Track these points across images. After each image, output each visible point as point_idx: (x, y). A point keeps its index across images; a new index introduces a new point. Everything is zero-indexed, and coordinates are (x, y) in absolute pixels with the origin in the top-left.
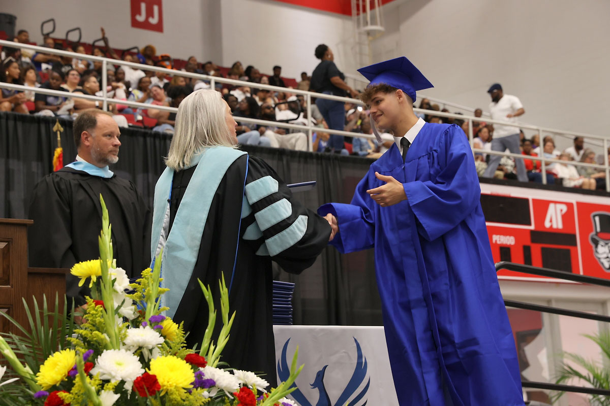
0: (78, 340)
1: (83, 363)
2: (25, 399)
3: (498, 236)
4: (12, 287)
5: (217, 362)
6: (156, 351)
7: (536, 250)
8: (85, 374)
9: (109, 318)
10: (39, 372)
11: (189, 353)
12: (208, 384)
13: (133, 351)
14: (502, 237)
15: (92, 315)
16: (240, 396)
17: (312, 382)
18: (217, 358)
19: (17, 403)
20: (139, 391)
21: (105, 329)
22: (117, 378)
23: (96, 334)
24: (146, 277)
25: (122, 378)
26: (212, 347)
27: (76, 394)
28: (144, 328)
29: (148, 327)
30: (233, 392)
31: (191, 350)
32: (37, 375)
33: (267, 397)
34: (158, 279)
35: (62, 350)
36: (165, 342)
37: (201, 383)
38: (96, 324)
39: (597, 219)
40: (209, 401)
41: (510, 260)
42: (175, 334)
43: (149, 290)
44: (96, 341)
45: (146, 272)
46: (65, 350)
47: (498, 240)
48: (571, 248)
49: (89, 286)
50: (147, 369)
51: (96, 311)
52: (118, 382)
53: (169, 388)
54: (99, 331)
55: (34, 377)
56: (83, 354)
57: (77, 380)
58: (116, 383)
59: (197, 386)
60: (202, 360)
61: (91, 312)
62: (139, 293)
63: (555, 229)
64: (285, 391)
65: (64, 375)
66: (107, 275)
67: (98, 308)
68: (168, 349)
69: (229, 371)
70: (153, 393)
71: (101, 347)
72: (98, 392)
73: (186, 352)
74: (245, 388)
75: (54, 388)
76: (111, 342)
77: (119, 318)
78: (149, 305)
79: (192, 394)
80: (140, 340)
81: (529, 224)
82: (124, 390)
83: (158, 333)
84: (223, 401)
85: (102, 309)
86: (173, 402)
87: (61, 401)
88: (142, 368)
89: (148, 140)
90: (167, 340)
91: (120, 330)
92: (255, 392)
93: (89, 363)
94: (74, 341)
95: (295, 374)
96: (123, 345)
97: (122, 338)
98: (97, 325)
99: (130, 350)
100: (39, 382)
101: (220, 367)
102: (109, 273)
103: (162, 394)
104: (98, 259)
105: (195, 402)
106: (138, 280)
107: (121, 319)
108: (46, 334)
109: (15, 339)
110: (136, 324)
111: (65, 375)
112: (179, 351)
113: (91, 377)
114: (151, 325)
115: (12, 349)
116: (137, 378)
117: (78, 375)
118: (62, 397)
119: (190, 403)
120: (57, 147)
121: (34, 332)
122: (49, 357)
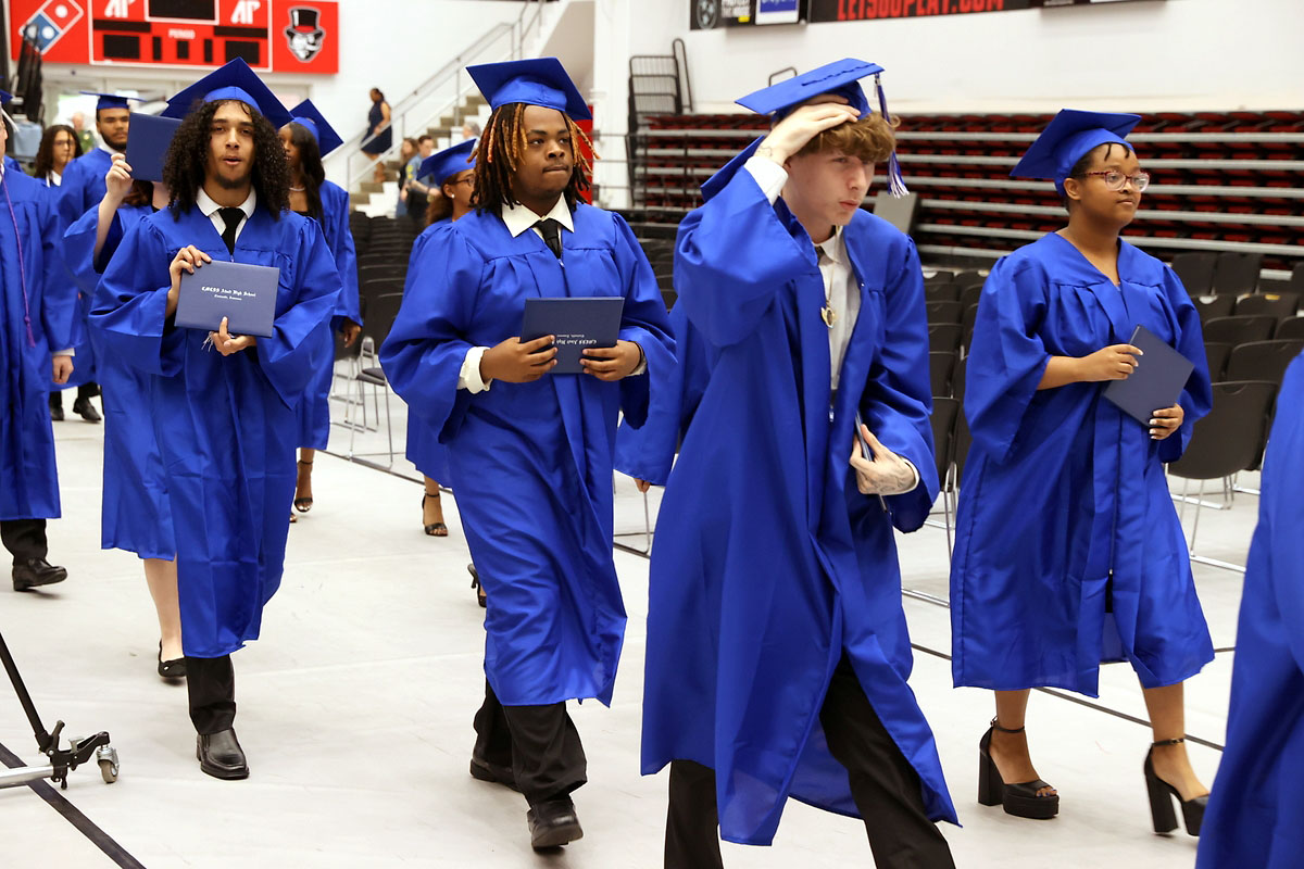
3: (176, 31)
7: (219, 45)
14: (181, 31)
39: (296, 14)
47: (175, 34)
48: (261, 42)
81: (213, 18)
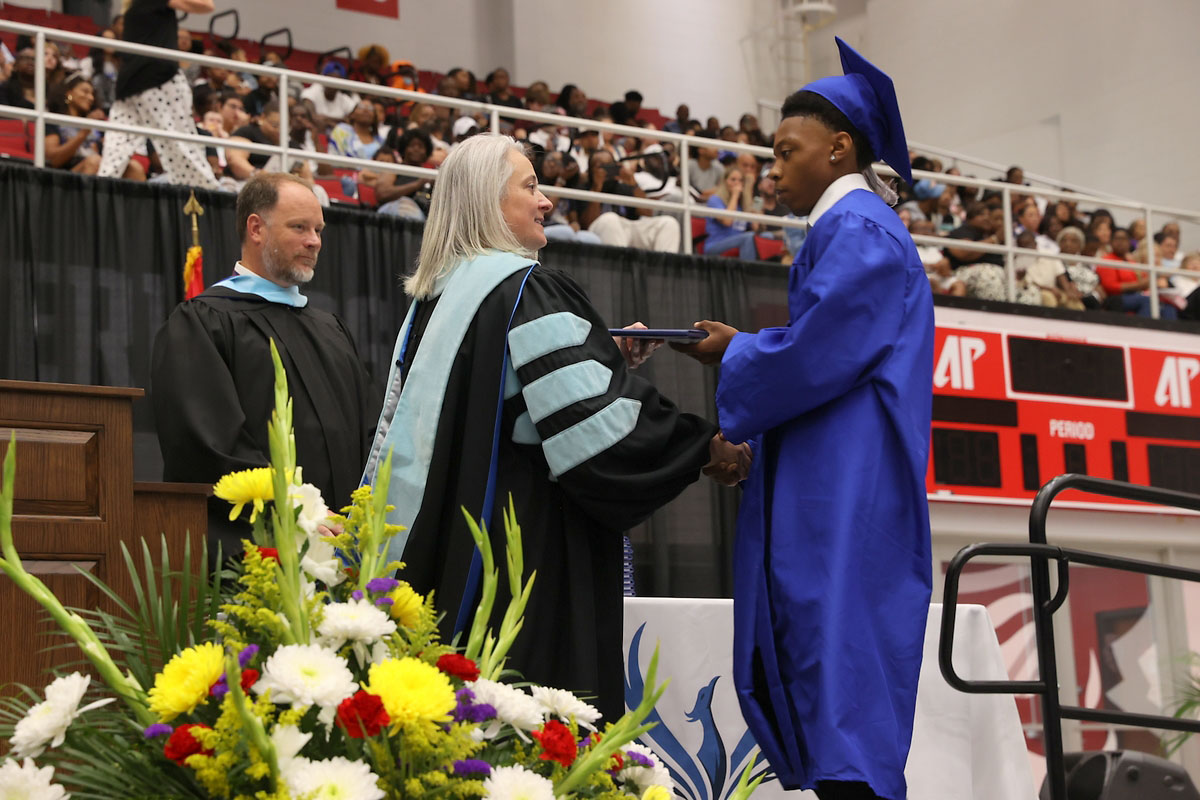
0: (228, 625)
1: (239, 670)
2: (127, 739)
3: (1061, 423)
4: (104, 520)
5: (499, 671)
6: (381, 649)
7: (1138, 452)
8: (243, 693)
9: (287, 581)
10: (154, 687)
11: (444, 652)
12: (481, 714)
13: (336, 647)
14: (1068, 424)
15: (256, 577)
16: (546, 737)
17: (690, 709)
18: (500, 662)
19: (112, 747)
20: (347, 726)
21: (281, 604)
22: (304, 701)
23: (263, 614)
24: (361, 502)
25: (314, 700)
26: (490, 642)
27: (225, 730)
28: (357, 602)
29: (364, 601)
30: (532, 730)
31: (448, 647)
32: (150, 693)
33: (599, 740)
34: (384, 507)
35: (198, 643)
36: (398, 630)
37: (469, 711)
38: (263, 594)
40: (484, 747)
41: (1084, 471)
42: (418, 614)
43: (366, 529)
44: (263, 628)
45: (361, 493)
46: (204, 644)
47: (1061, 430)
49: (249, 518)
50: (362, 683)
51: (264, 568)
52: (306, 709)
53: (407, 722)
54: (269, 608)
55: (143, 696)
56: (239, 652)
57: (227, 704)
58: (302, 710)
59: (461, 717)
60: (470, 666)
61: (254, 572)
62: (346, 534)
63: (1176, 409)
64: (633, 729)
65: (201, 693)
66: (285, 497)
67: (267, 563)
68: (404, 644)
69: (522, 688)
70: (375, 730)
71: (272, 639)
72: (268, 728)
73: (440, 650)
74: (554, 721)
75: (183, 720)
76: (293, 631)
77: (309, 582)
78: (366, 558)
79: (451, 733)
80: (350, 627)
81: (1124, 398)
82: (317, 724)
83: (384, 613)
84: (511, 748)
85: (274, 564)
86: (414, 749)
87: (196, 747)
88: (353, 681)
89: (369, 230)
90: (403, 627)
91: (310, 606)
92: (574, 730)
93: (249, 671)
94: (219, 628)
95: (655, 692)
96: (317, 636)
97: (313, 623)
98: (265, 597)
99: (329, 646)
100: (154, 707)
101: (505, 680)
102: (289, 495)
103: (392, 733)
104: (265, 467)
105: (456, 749)
106: (345, 509)
107: (313, 585)
108: (168, 615)
109: (107, 622)
110: (341, 594)
111: (203, 694)
112: (425, 649)
113: (254, 697)
114: (370, 596)
115: (103, 641)
116: (344, 701)
117: (228, 694)
118: (199, 737)
119: (447, 750)
120: (192, 244)
121: (144, 609)
122: (172, 658)
